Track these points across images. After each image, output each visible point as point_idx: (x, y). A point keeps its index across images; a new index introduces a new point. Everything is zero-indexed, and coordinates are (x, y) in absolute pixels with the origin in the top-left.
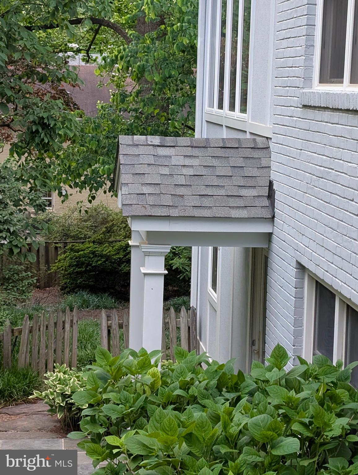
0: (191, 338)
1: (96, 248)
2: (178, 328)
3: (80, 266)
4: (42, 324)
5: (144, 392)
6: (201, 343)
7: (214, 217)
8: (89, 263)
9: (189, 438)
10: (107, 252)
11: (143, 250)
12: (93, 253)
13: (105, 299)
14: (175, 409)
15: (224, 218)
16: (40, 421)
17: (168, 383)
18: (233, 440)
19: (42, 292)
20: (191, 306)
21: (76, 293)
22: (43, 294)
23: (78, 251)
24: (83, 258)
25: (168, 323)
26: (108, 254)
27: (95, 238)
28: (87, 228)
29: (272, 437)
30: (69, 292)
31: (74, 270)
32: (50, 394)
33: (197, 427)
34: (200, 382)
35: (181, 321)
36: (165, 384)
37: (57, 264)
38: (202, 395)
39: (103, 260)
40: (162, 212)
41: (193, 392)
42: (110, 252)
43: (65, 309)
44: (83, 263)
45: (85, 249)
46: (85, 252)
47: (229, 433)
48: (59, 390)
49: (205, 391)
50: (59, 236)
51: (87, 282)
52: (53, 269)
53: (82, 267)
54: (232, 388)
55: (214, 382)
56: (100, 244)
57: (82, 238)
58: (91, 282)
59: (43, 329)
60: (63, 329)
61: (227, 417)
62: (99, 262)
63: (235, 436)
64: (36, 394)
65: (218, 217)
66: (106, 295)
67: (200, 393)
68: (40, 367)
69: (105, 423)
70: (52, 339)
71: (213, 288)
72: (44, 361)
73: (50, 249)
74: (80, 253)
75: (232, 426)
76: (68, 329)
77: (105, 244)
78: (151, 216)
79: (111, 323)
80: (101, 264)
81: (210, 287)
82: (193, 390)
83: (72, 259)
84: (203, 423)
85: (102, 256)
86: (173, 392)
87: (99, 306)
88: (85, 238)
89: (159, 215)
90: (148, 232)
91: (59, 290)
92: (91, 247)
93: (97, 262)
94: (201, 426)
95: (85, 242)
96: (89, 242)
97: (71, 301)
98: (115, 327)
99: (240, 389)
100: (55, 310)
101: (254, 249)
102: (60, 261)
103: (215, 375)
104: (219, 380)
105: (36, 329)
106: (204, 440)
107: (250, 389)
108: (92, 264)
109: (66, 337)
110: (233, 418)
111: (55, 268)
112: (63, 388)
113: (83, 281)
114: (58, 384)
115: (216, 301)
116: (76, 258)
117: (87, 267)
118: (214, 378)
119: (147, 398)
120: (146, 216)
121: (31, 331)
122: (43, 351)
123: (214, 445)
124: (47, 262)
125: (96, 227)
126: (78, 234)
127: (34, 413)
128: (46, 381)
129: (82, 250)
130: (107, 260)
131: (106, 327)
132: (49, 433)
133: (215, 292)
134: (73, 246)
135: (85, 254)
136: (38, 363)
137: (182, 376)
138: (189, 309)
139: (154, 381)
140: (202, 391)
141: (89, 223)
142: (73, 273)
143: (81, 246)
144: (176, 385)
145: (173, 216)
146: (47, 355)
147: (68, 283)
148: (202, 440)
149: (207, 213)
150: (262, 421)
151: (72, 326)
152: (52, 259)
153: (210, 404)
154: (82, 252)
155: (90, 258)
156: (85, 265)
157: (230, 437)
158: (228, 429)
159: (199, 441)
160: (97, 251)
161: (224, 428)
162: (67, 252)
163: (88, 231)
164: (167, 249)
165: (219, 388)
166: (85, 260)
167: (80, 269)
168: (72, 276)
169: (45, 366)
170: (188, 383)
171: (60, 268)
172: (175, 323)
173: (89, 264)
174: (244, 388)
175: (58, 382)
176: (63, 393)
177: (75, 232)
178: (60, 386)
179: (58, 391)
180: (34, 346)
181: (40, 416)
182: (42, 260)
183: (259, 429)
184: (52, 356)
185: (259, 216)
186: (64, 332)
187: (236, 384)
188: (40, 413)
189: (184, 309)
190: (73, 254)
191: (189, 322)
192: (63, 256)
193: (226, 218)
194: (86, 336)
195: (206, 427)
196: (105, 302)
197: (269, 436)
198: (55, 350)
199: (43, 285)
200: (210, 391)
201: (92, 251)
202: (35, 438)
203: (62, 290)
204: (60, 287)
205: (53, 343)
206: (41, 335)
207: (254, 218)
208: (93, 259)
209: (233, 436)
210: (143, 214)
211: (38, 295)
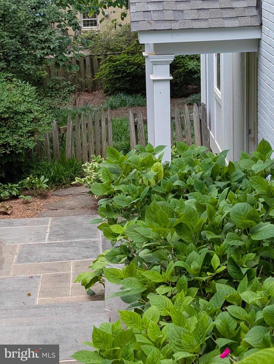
0: (202, 128)
1: (129, 58)
2: (192, 121)
3: (117, 73)
4: (83, 123)
5: (149, 184)
6: (211, 132)
7: (210, 28)
8: (124, 70)
9: (180, 228)
10: (138, 61)
11: (151, 60)
12: (127, 62)
13: (138, 99)
14: (175, 197)
15: (219, 28)
16: (83, 200)
17: (169, 175)
18: (218, 227)
19: (90, 95)
20: (202, 103)
21: (116, 95)
22: (91, 97)
23: (115, 61)
24: (120, 66)
25: (183, 117)
26: (139, 62)
27: (129, 50)
28: (123, 42)
29: (251, 224)
30: (110, 95)
31: (113, 76)
32: (87, 180)
33: (186, 217)
34: (196, 173)
35: (194, 115)
36: (167, 175)
37: (99, 73)
38: (197, 185)
39: (135, 67)
40: (165, 26)
41: (190, 182)
42: (140, 60)
43: (108, 108)
44: (119, 71)
45: (121, 59)
46: (121, 62)
47: (214, 222)
48: (95, 177)
49: (200, 181)
50: (101, 49)
51: (124, 86)
52: (97, 77)
53: (119, 74)
54: (224, 177)
55: (208, 173)
56: (133, 54)
57: (119, 50)
58: (127, 86)
59: (84, 126)
60: (100, 126)
61: (212, 207)
62: (132, 70)
63: (220, 224)
64: (77, 180)
65: (213, 28)
66: (139, 95)
67: (196, 182)
68: (84, 157)
69: (118, 210)
70: (91, 134)
71: (218, 87)
72: (86, 152)
73: (94, 60)
74: (117, 63)
75: (217, 215)
76: (104, 126)
77: (137, 54)
78: (155, 30)
79: (137, 120)
80: (134, 71)
81: (215, 87)
82: (191, 181)
83: (111, 68)
84: (191, 213)
85: (134, 64)
86: (173, 182)
87: (134, 105)
88: (121, 50)
89: (162, 28)
90: (155, 44)
91: (103, 93)
92: (125, 57)
93: (130, 69)
94: (190, 215)
95: (121, 53)
96: (124, 53)
97: (112, 101)
98: (140, 123)
99: (230, 178)
100: (99, 109)
101: (248, 54)
102: (101, 70)
103: (209, 167)
104: (212, 170)
105: (78, 127)
106: (193, 228)
107: (239, 178)
108: (126, 71)
109: (103, 132)
110: (218, 207)
111: (98, 76)
112: (98, 175)
113: (121, 85)
114: (93, 172)
115: (220, 98)
116: (114, 67)
117: (123, 73)
118: (208, 170)
119: (151, 189)
120: (151, 30)
121: (74, 129)
122: (85, 144)
123: (201, 231)
124: (93, 71)
125: (130, 40)
126: (115, 47)
127: (79, 194)
128: (85, 170)
129: (119, 61)
130: (138, 68)
131: (134, 123)
132: (90, 210)
133: (220, 90)
134: (111, 57)
135: (121, 63)
136: (82, 154)
137: (180, 168)
138: (200, 105)
139: (158, 174)
140: (198, 181)
141: (124, 38)
142: (113, 79)
143: (118, 57)
144: (175, 177)
145: (175, 28)
146: (88, 147)
147: (109, 87)
148: (190, 228)
149: (203, 25)
150: (243, 210)
151: (107, 124)
152: (96, 68)
153: (198, 196)
154: (118, 62)
155: (124, 66)
156: (121, 72)
157: (215, 225)
158: (213, 217)
159: (188, 229)
160: (130, 60)
161: (209, 217)
162: (107, 62)
163: (123, 45)
164: (171, 58)
165: (213, 177)
166: (121, 68)
167: (118, 76)
168: (112, 81)
169: (87, 156)
170: (186, 174)
171: (102, 76)
172: (189, 117)
173: (124, 72)
174: (233, 177)
175: (93, 170)
176: (98, 179)
177: (113, 46)
178: (95, 173)
179: (93, 178)
180: (78, 141)
181: (83, 196)
182: (89, 69)
183: (240, 217)
184: (92, 148)
185: (249, 25)
186: (101, 128)
187: (227, 174)
188: (83, 194)
189: (196, 105)
190: (111, 64)
191: (200, 116)
192: (104, 66)
193: (220, 28)
194: (121, 130)
195: (194, 217)
196: (138, 101)
197: (248, 224)
198: (95, 143)
199: (90, 90)
200: (204, 181)
201: (126, 60)
202: (78, 215)
203: (105, 92)
204: (104, 91)
205: (93, 138)
206: (83, 132)
207: (244, 26)
208: (127, 67)
209: (217, 224)
210: (148, 29)
211: (86, 98)
